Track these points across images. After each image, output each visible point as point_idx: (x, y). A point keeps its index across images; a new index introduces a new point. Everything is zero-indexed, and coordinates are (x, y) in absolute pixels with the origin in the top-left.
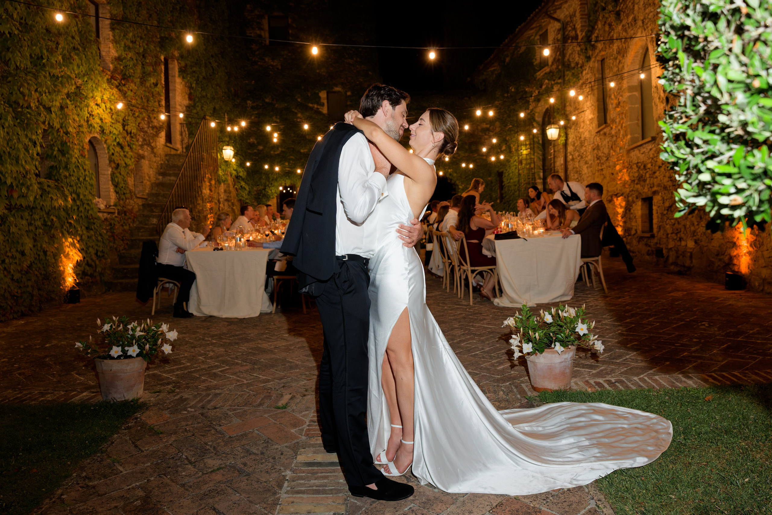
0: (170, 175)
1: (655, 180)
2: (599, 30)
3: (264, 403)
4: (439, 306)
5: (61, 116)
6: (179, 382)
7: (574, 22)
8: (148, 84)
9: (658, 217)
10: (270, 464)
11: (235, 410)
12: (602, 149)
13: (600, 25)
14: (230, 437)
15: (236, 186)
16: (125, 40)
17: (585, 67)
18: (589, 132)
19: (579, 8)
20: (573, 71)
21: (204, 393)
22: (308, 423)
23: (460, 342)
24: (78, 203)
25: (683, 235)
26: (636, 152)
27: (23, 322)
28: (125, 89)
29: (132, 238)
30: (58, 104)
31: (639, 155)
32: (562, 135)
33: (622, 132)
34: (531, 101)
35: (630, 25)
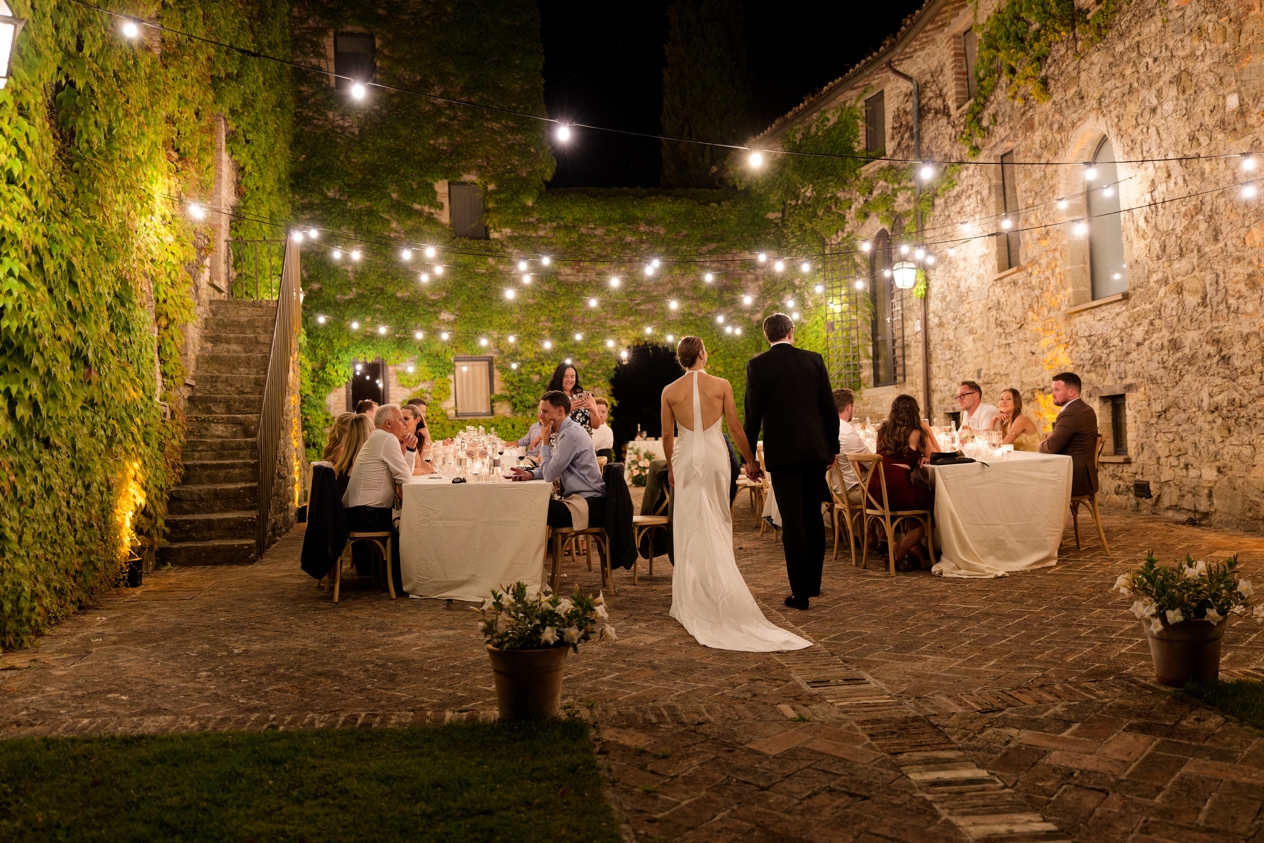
1: (1131, 366)
2: (999, 103)
7: (940, 85)
9: (1138, 429)
12: (1007, 309)
13: (1001, 95)
14: (776, 757)
17: (967, 165)
18: (978, 277)
19: (951, 60)
25: (1191, 460)
26: (1086, 317)
29: (187, 463)
31: (1093, 323)
32: (920, 280)
33: (1053, 281)
34: (848, 217)
35: (1070, 103)
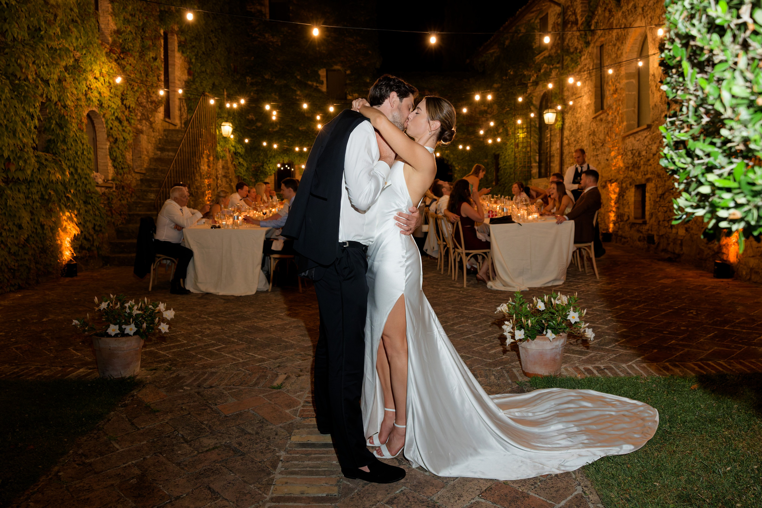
0: (168, 151)
1: (649, 167)
2: (599, 16)
3: (259, 383)
4: (433, 287)
5: (59, 89)
6: (175, 360)
7: (575, 7)
8: (147, 59)
9: (651, 204)
10: (264, 444)
11: (231, 389)
12: (597, 135)
13: (600, 10)
14: (226, 416)
15: (234, 163)
16: (124, 13)
17: (584, 52)
18: (586, 117)
20: (572, 56)
21: (200, 372)
22: (302, 404)
23: (453, 325)
24: (76, 177)
26: (632, 139)
27: (20, 296)
28: (124, 63)
29: (130, 213)
30: (56, 77)
31: (634, 142)
32: (559, 119)
33: (618, 119)
34: (529, 85)
35: (630, 12)
